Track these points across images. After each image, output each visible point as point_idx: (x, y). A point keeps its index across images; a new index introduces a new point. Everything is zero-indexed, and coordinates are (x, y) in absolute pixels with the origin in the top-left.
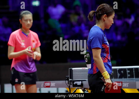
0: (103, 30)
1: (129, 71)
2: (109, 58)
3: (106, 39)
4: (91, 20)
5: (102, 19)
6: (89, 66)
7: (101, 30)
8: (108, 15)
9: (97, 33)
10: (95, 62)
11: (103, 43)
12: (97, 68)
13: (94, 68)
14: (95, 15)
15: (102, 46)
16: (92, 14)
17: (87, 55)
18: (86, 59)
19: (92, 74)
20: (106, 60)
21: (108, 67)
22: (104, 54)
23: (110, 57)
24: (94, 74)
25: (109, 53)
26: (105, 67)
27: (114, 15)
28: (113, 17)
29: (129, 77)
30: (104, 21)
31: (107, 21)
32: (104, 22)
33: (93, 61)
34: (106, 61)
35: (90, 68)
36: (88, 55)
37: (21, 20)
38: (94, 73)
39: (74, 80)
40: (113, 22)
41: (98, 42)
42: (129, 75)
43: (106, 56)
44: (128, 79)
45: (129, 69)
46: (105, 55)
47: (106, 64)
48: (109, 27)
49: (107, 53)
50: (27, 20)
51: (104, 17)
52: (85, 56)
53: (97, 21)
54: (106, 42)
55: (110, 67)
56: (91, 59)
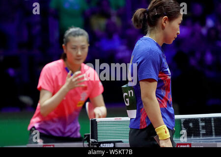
0: (161, 46)
1: (203, 124)
2: (170, 100)
3: (166, 64)
4: (137, 26)
5: (159, 25)
6: (133, 114)
7: (157, 45)
8: (172, 17)
9: (151, 51)
10: (144, 107)
11: (161, 70)
12: (147, 118)
13: (142, 117)
14: (145, 16)
15: (159, 77)
16: (141, 15)
17: (129, 92)
18: (128, 100)
19: (138, 129)
20: (163, 102)
21: (167, 117)
22: (161, 92)
23: (171, 97)
24: (142, 130)
25: (169, 90)
26: (163, 117)
27: (182, 19)
28: (180, 22)
29: (204, 135)
30: (163, 28)
31: (168, 29)
32: (162, 31)
33: (142, 104)
34: (165, 104)
35: (135, 117)
36: (131, 92)
37: (66, 45)
38: (143, 127)
39: (99, 140)
40: (179, 32)
41: (152, 67)
42: (203, 131)
43: (164, 96)
44: (201, 138)
45: (203, 120)
46: (163, 93)
47: (164, 111)
48: (172, 41)
49: (166, 89)
50: (75, 48)
51: (163, 21)
52: (125, 94)
53: (149, 28)
54: (166, 69)
55: (171, 116)
56: (137, 101)
